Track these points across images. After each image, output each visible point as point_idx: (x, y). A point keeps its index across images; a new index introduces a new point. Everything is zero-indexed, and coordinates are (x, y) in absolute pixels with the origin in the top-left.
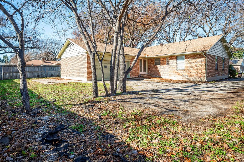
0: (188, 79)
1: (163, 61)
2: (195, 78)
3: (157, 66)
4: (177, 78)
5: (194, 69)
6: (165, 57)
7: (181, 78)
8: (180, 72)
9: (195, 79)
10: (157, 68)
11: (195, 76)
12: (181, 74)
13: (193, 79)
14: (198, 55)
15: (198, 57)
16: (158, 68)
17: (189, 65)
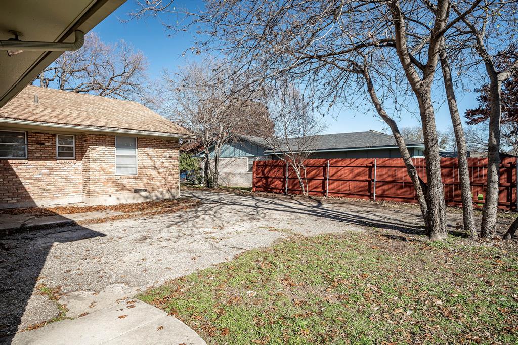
0: (147, 197)
1: (43, 144)
2: (162, 193)
3: (10, 162)
4: (118, 199)
5: (159, 173)
6: (53, 133)
7: (129, 198)
8: (125, 182)
9: (160, 196)
10: (8, 169)
11: (161, 189)
12: (128, 186)
13: (156, 196)
14: (167, 141)
15: (166, 147)
16: (17, 172)
17: (148, 163)
